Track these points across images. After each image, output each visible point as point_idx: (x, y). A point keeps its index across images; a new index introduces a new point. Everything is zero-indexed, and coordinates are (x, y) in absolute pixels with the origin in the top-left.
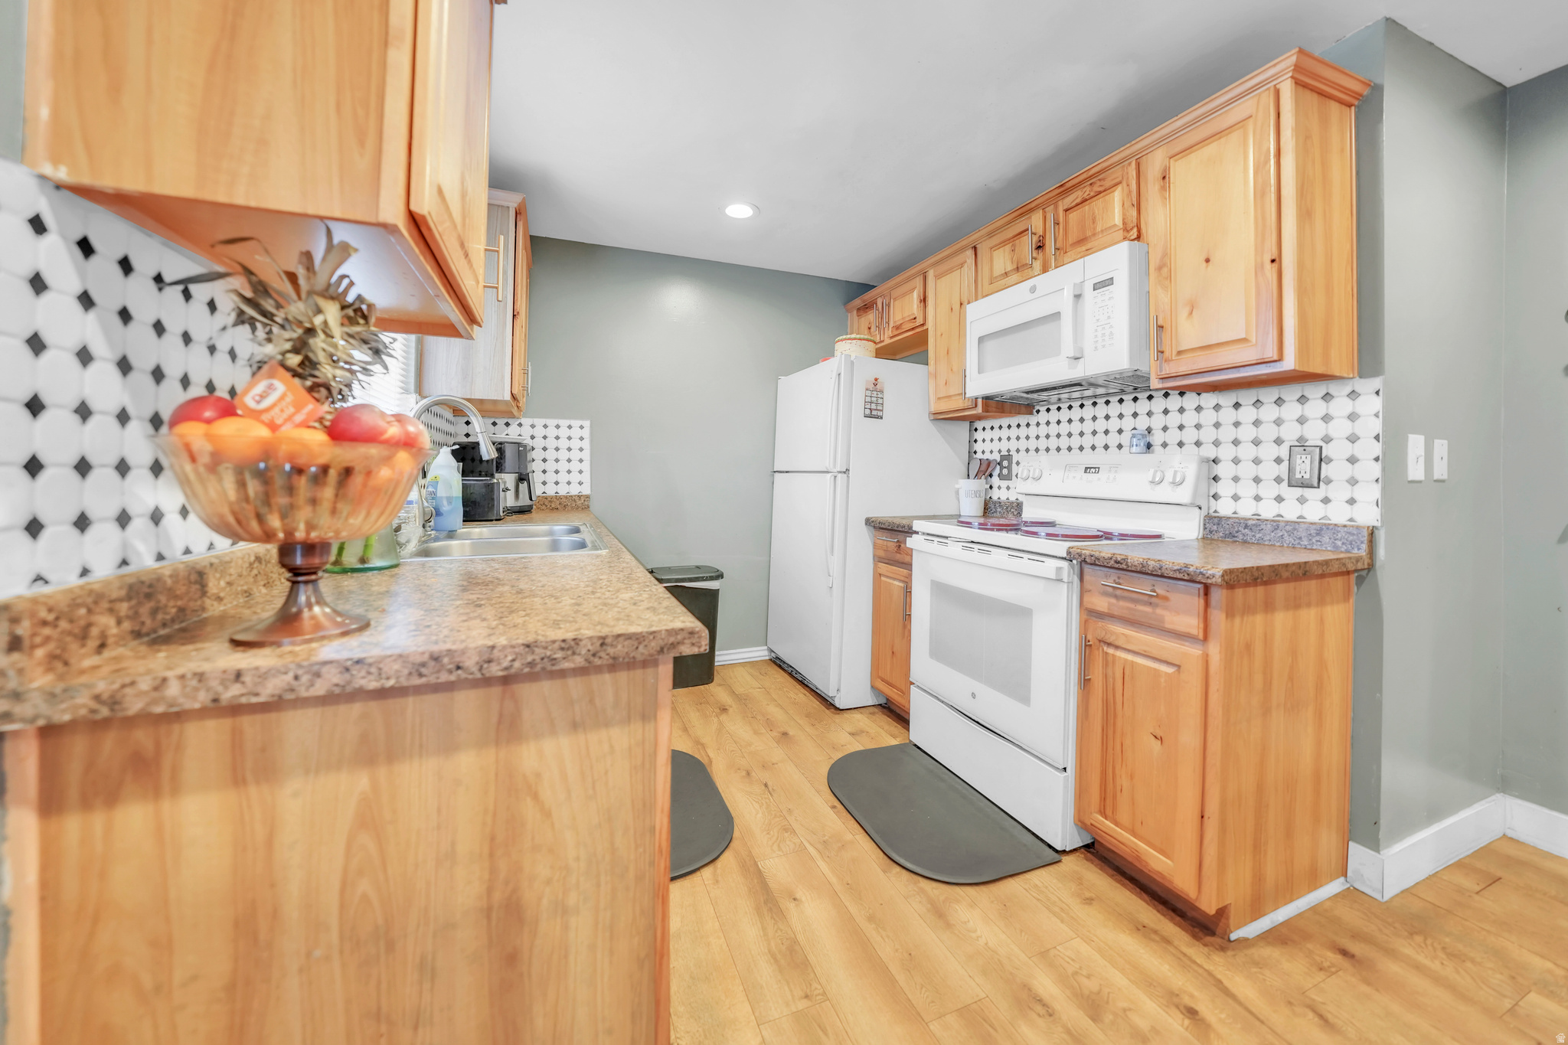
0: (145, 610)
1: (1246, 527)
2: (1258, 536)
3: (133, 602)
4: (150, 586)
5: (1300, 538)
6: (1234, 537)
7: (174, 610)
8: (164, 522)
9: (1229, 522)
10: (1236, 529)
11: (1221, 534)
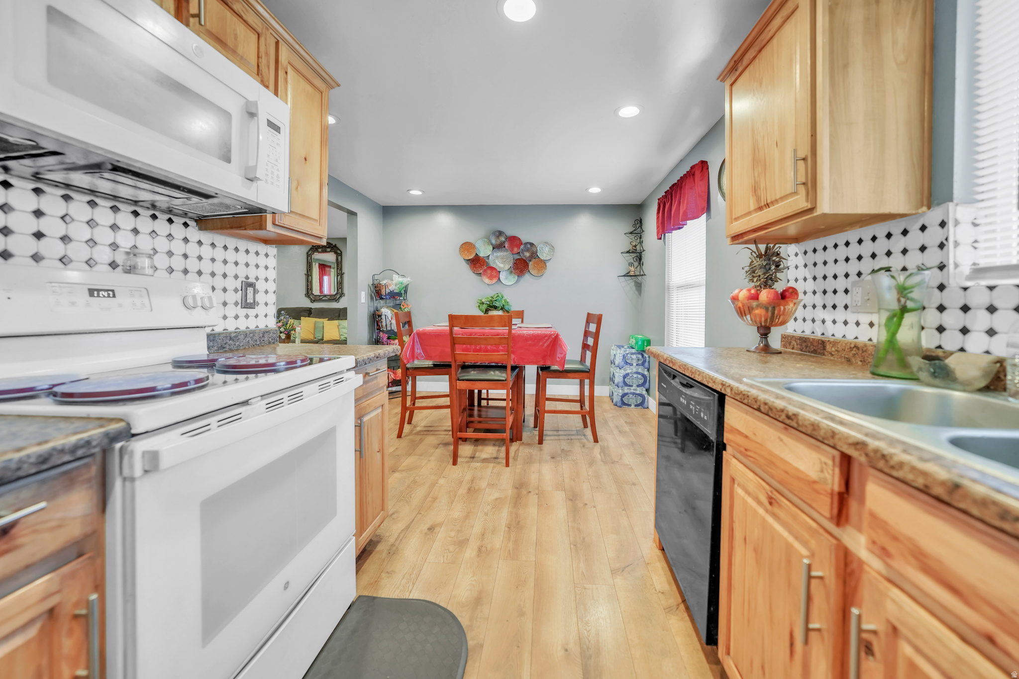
0: (804, 345)
1: (231, 339)
2: (237, 344)
3: (801, 341)
4: (806, 339)
5: (256, 341)
6: (224, 348)
7: (812, 349)
8: (826, 323)
9: (220, 338)
10: (225, 342)
11: (216, 348)
